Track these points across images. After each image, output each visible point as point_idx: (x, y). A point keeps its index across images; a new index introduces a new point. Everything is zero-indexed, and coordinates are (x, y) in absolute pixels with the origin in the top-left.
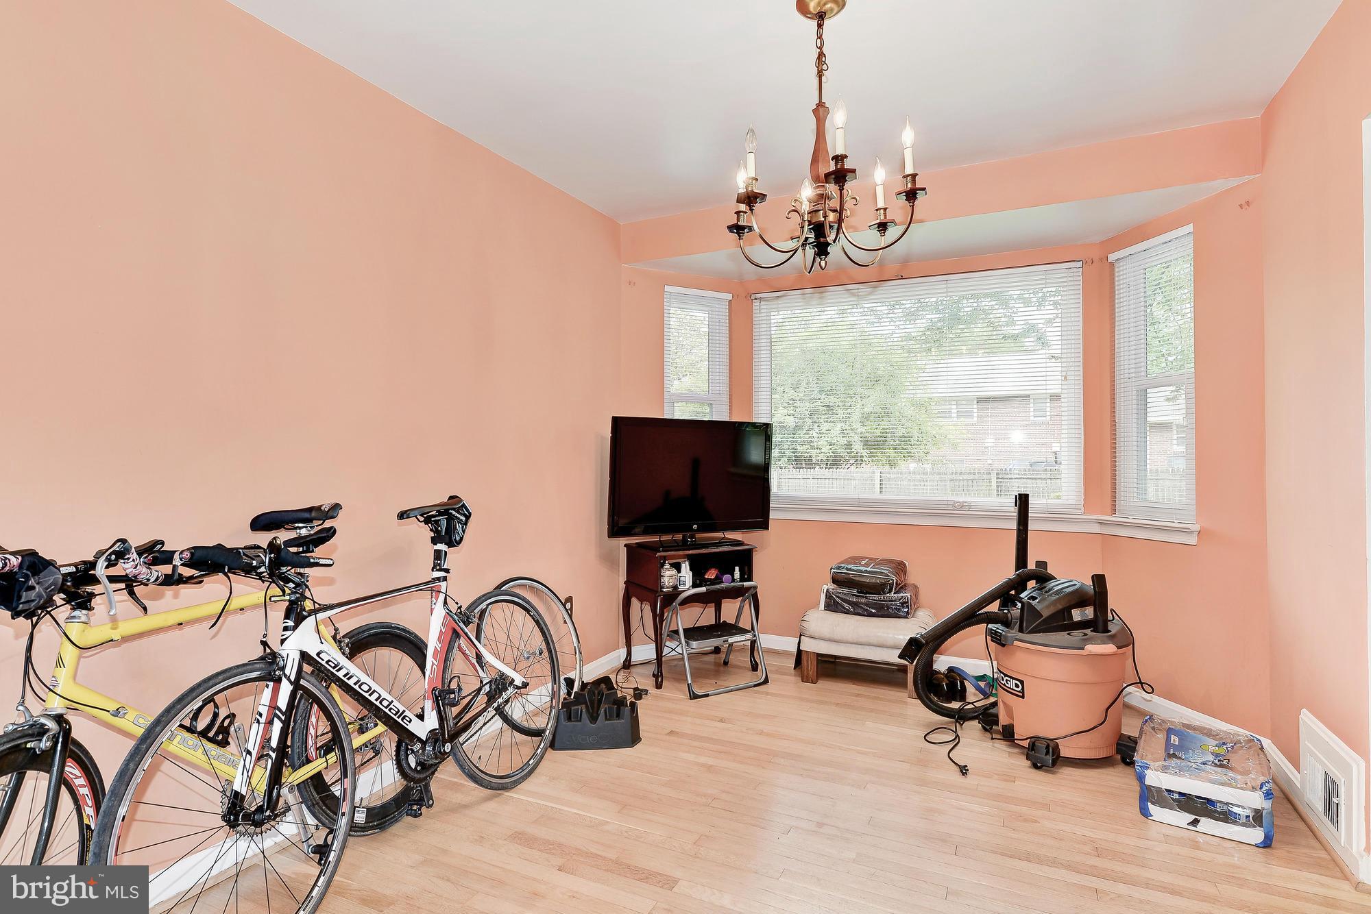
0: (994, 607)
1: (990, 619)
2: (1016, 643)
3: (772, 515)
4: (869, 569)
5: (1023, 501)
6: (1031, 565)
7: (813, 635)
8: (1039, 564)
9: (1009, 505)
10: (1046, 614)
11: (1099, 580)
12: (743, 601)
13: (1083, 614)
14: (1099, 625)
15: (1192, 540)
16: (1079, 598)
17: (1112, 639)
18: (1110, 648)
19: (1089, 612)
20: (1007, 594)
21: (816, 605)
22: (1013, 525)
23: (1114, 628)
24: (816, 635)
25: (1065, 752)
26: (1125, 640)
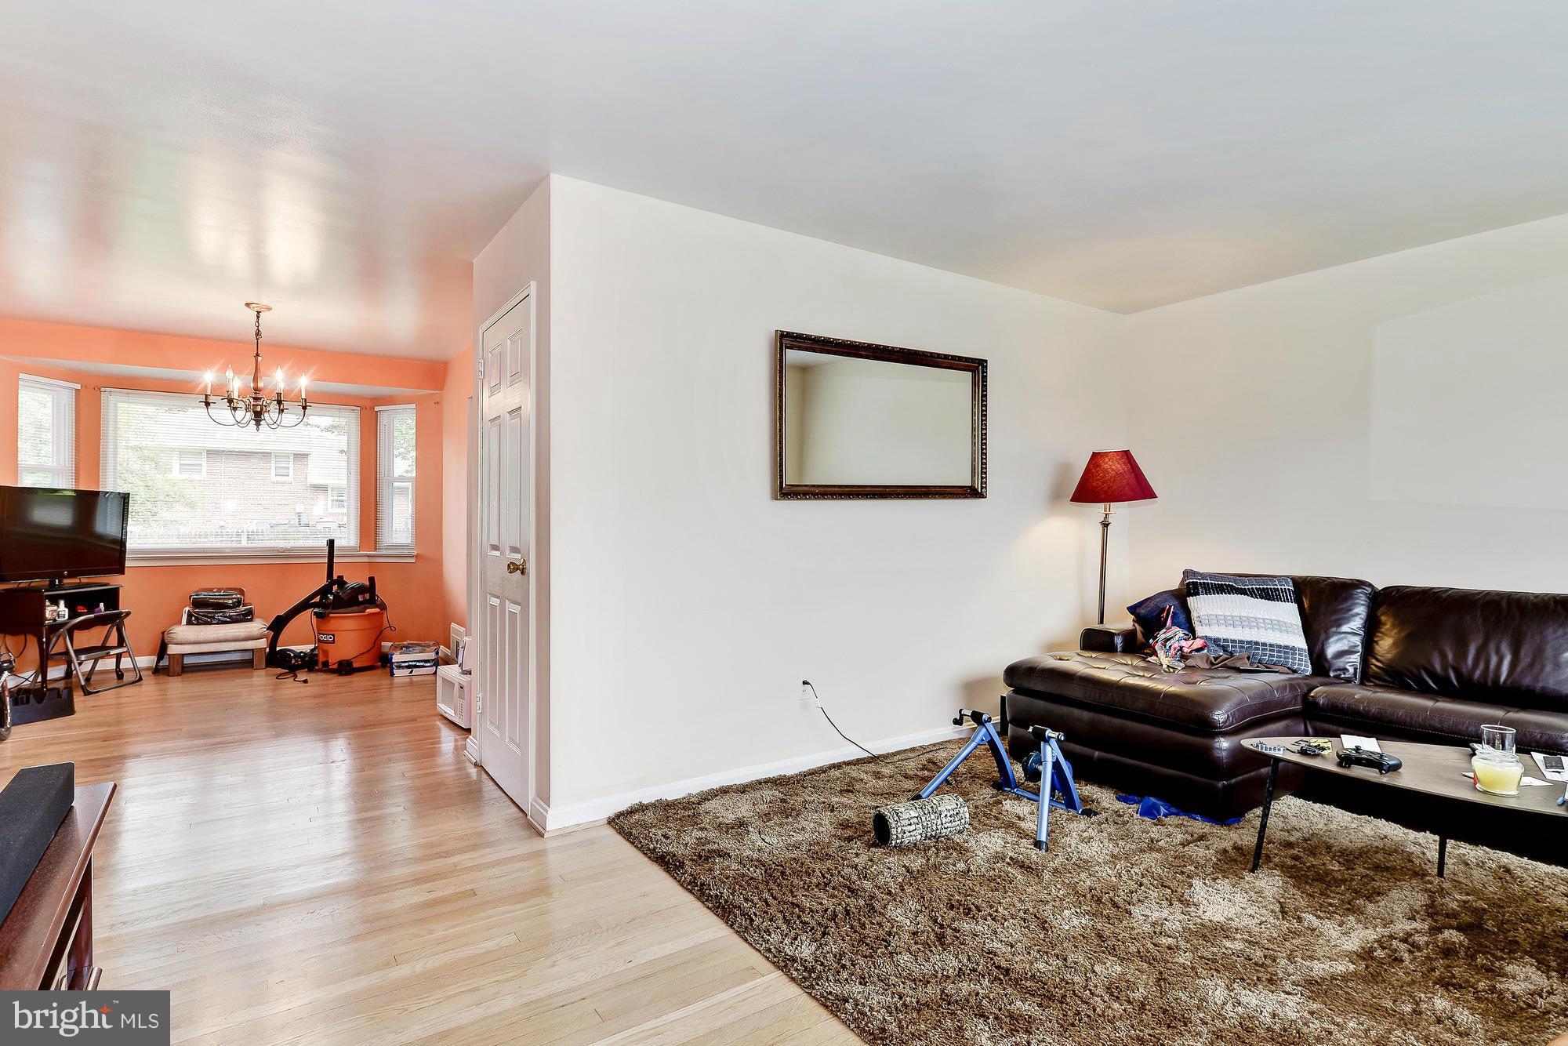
0: (317, 599)
1: (315, 605)
2: (331, 615)
3: (127, 564)
4: (222, 593)
5: (331, 543)
6: (335, 577)
7: (180, 641)
8: (338, 577)
9: (324, 544)
10: (346, 599)
11: (372, 580)
12: (112, 627)
13: (364, 597)
14: (372, 602)
15: (413, 560)
16: (361, 589)
17: (377, 606)
18: (377, 610)
19: (367, 596)
20: (324, 591)
21: (180, 623)
22: (326, 560)
23: (378, 603)
24: (183, 641)
25: (355, 665)
26: (383, 607)
